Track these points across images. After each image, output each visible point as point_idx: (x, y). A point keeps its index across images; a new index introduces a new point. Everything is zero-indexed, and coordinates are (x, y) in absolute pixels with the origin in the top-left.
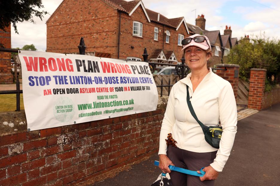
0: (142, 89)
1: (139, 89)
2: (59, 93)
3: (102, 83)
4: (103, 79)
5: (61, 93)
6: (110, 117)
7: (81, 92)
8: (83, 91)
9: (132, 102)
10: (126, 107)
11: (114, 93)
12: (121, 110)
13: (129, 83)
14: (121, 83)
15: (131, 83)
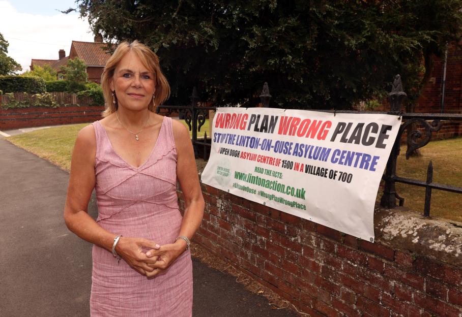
0: (328, 175)
1: (321, 172)
2: (224, 153)
3: (269, 150)
4: (273, 144)
5: (225, 154)
6: (265, 203)
7: (242, 157)
8: (244, 156)
9: (301, 194)
10: (290, 198)
11: (279, 169)
12: (281, 200)
13: (305, 157)
14: (293, 155)
15: (310, 157)
